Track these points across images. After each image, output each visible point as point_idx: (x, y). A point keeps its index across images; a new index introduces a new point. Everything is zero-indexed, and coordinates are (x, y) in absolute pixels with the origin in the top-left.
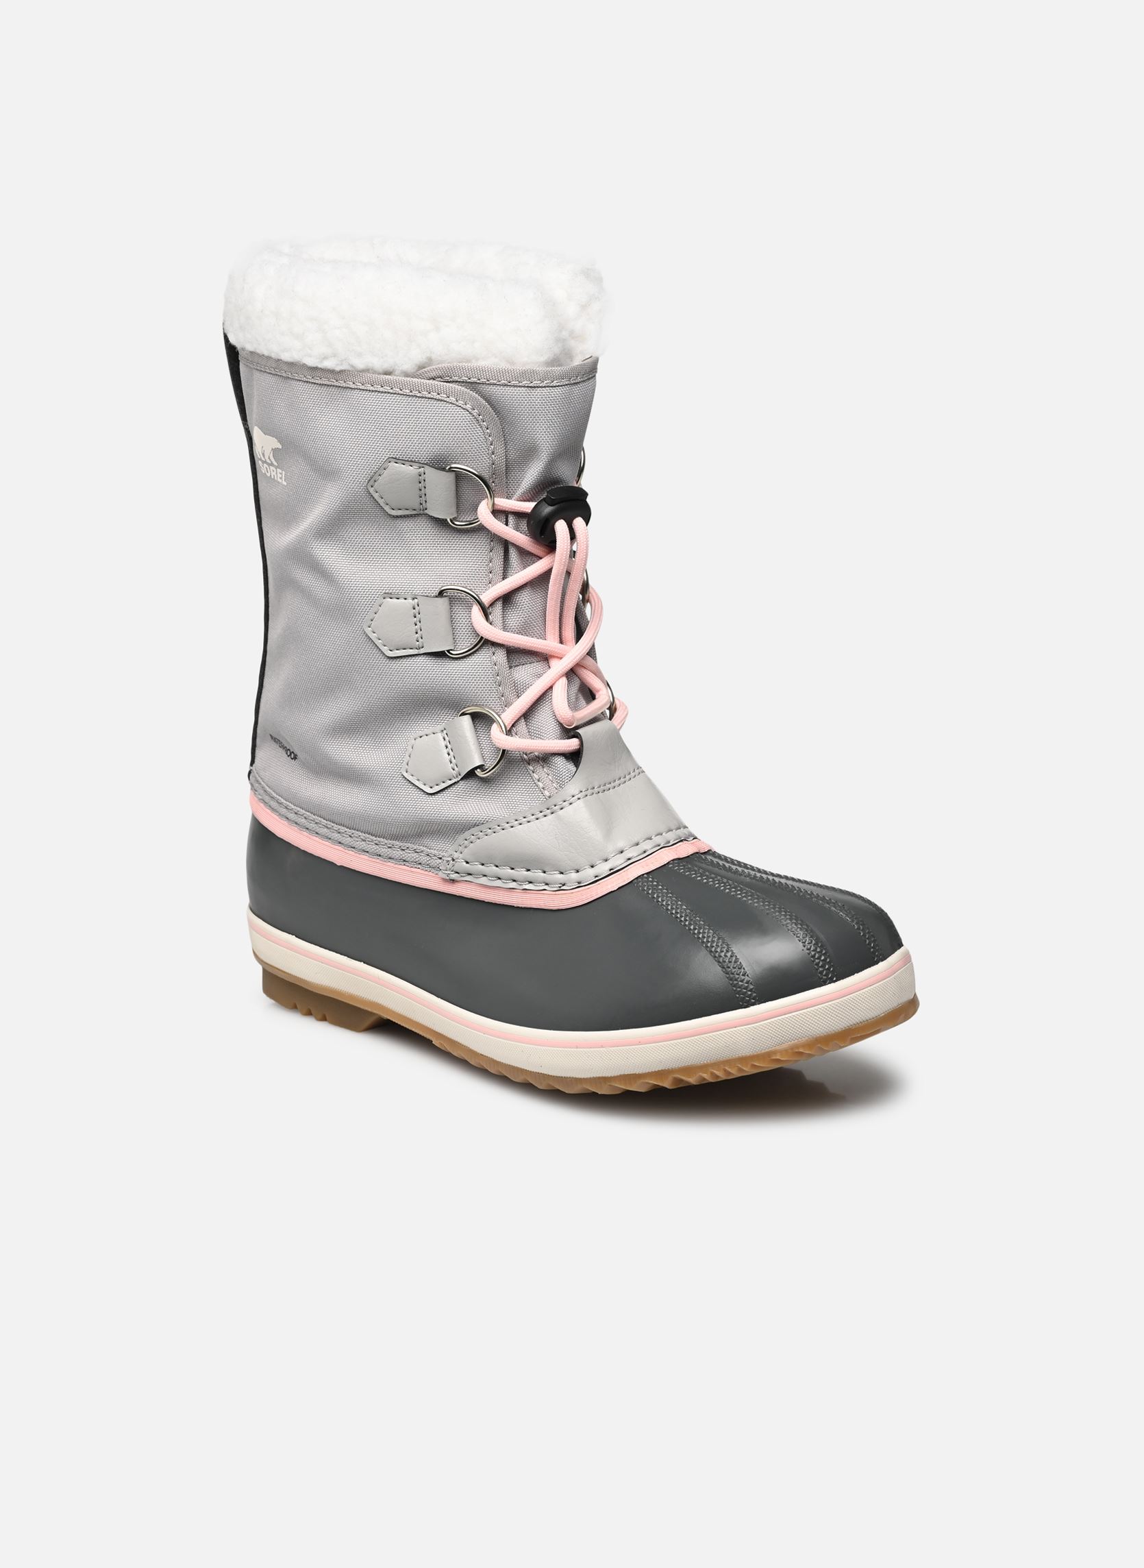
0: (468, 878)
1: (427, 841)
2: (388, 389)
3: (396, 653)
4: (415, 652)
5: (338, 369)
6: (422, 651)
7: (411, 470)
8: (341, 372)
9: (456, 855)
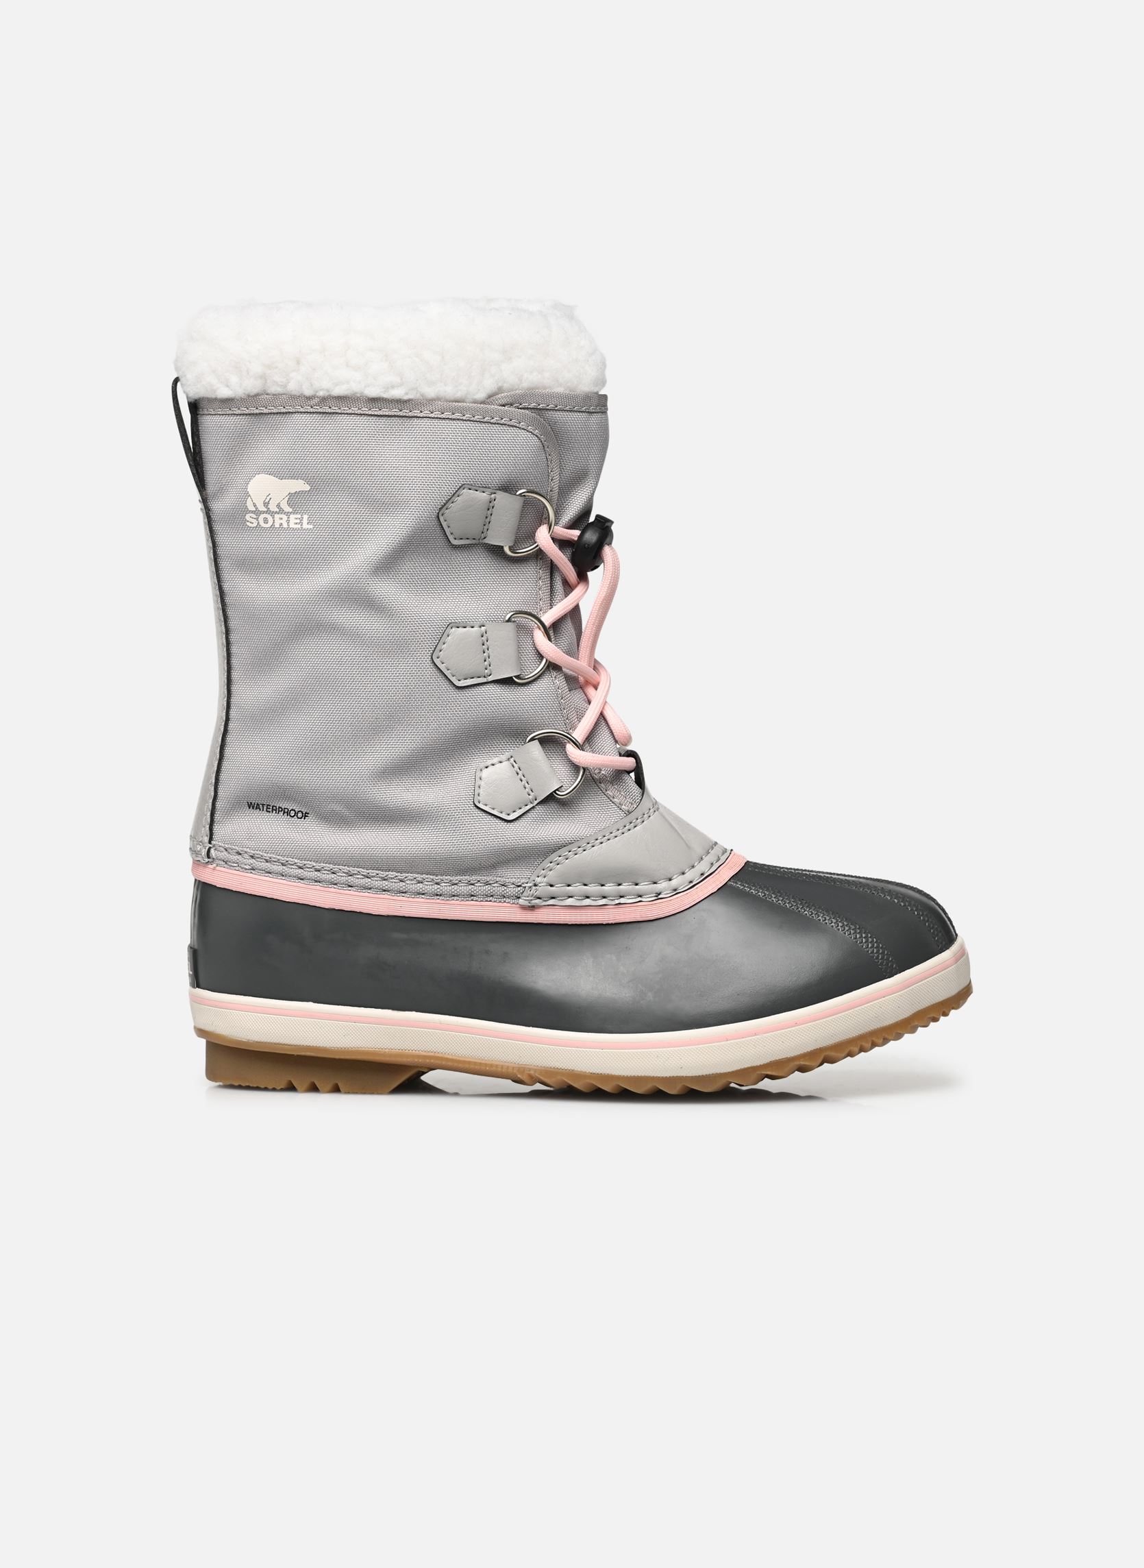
0: (552, 902)
1: (500, 871)
2: (457, 415)
3: (466, 683)
4: (484, 680)
5: (406, 398)
6: (490, 678)
7: (484, 496)
8: (409, 400)
9: (538, 880)
